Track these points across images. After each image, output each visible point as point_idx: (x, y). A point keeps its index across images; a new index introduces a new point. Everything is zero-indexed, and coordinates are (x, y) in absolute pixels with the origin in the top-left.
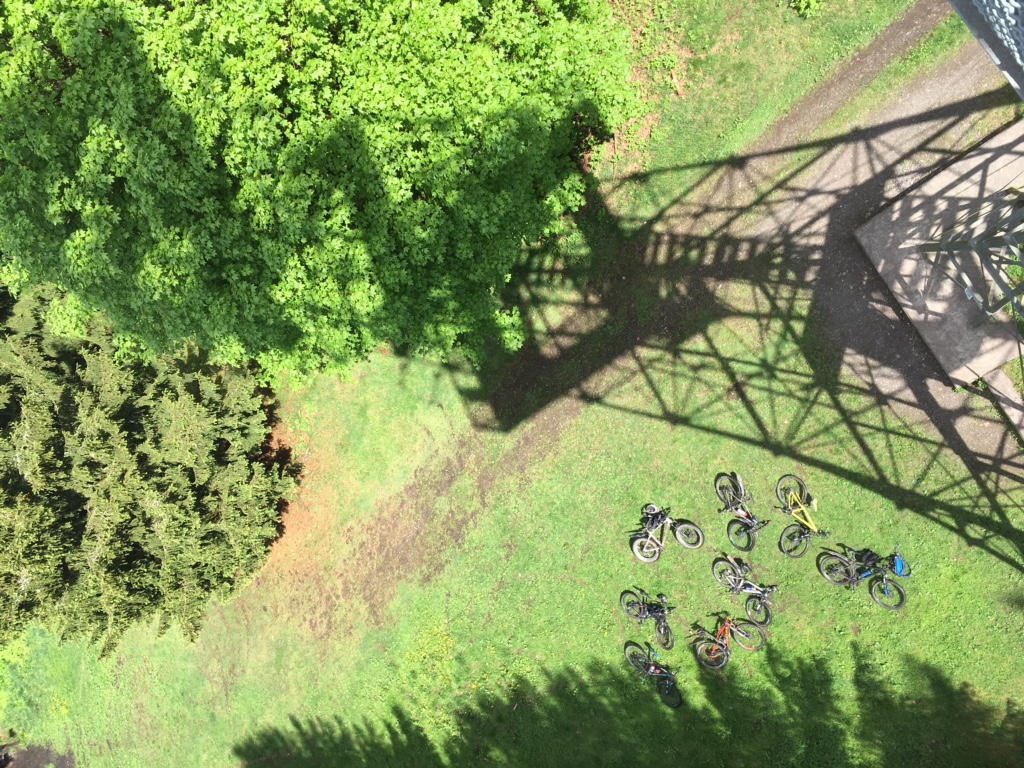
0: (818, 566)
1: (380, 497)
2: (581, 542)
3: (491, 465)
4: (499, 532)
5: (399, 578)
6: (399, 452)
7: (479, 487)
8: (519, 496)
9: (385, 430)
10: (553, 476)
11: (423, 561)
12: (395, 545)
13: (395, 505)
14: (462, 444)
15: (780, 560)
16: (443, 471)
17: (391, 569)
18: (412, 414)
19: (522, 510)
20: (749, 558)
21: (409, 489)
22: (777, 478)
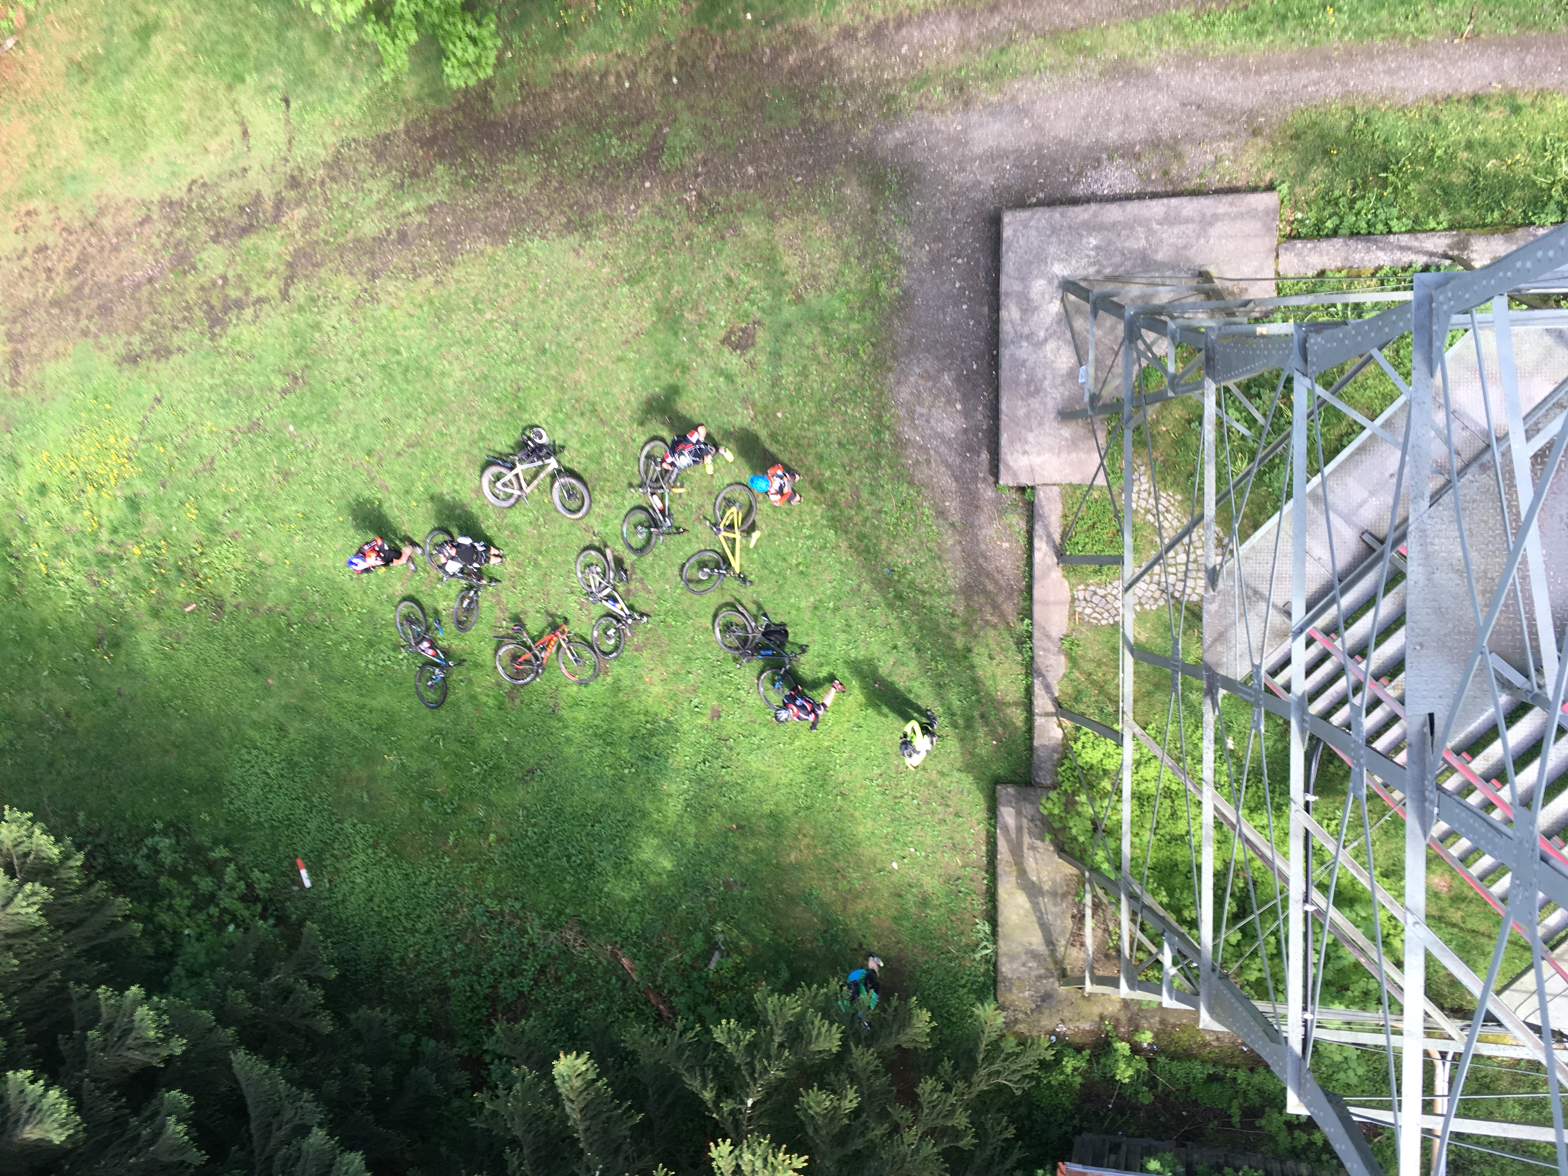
0: (715, 616)
1: (110, 190)
2: (410, 428)
3: (327, 242)
4: (289, 349)
5: (85, 333)
6: (178, 136)
7: (290, 265)
8: (348, 313)
9: (170, 86)
10: (418, 312)
11: (138, 328)
12: (101, 278)
13: (130, 217)
14: (294, 182)
15: (673, 588)
16: (242, 208)
17: (77, 313)
18: (230, 87)
19: (343, 336)
20: (632, 565)
21: (168, 204)
22: (727, 481)
